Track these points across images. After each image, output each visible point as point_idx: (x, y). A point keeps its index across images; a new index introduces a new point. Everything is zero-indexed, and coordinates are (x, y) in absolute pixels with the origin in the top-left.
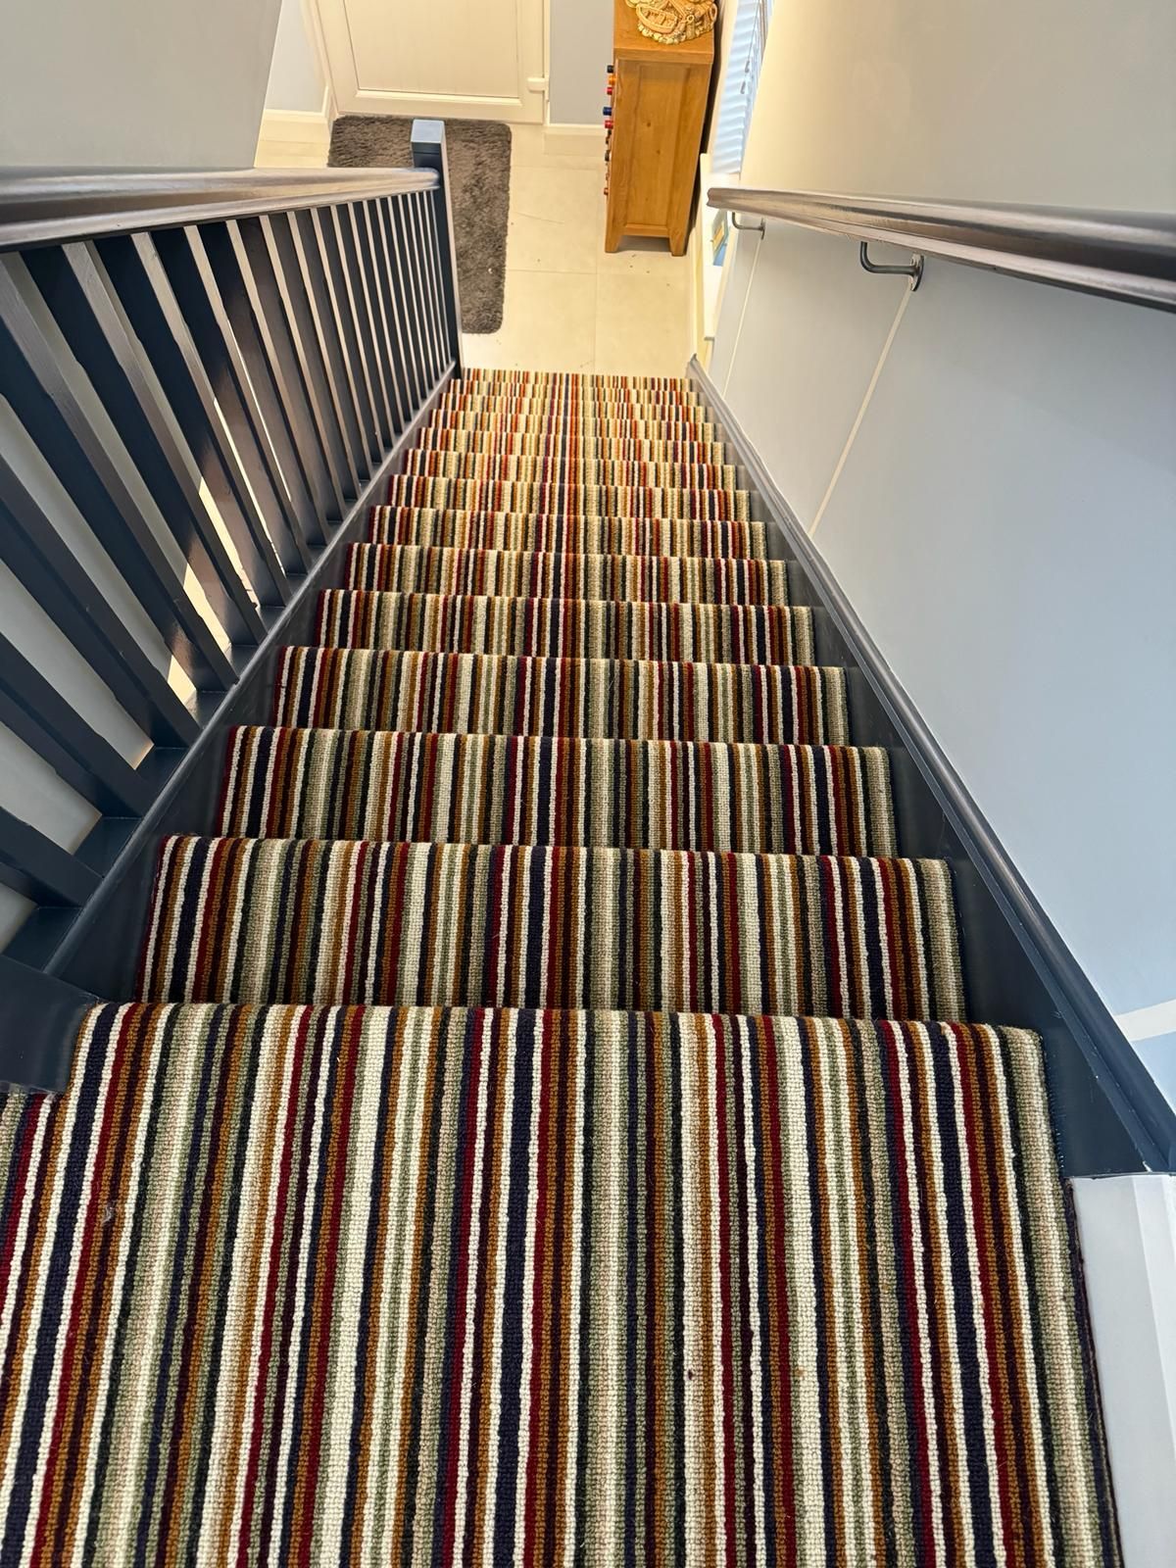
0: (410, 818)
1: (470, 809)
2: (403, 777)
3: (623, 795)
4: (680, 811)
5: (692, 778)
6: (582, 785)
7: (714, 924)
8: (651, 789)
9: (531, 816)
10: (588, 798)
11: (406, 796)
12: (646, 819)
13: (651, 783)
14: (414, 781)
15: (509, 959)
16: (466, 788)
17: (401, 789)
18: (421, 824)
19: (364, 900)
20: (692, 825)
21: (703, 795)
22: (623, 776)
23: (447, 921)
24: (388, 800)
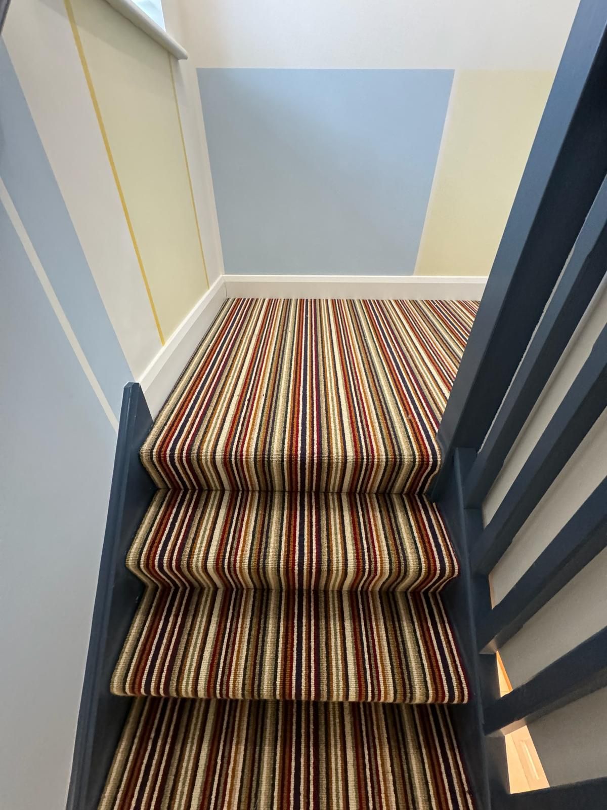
0: (364, 633)
1: (336, 639)
2: (372, 659)
3: (260, 648)
4: (232, 639)
5: (222, 661)
6: (280, 655)
7: (232, 533)
8: (244, 652)
9: (306, 635)
10: (277, 646)
11: (368, 646)
12: (250, 634)
13: (244, 657)
14: (366, 656)
15: (311, 520)
16: (339, 652)
17: (372, 652)
18: (358, 630)
19: (370, 541)
20: (228, 630)
21: (218, 651)
22: (258, 661)
23: (336, 534)
24: (376, 643)
